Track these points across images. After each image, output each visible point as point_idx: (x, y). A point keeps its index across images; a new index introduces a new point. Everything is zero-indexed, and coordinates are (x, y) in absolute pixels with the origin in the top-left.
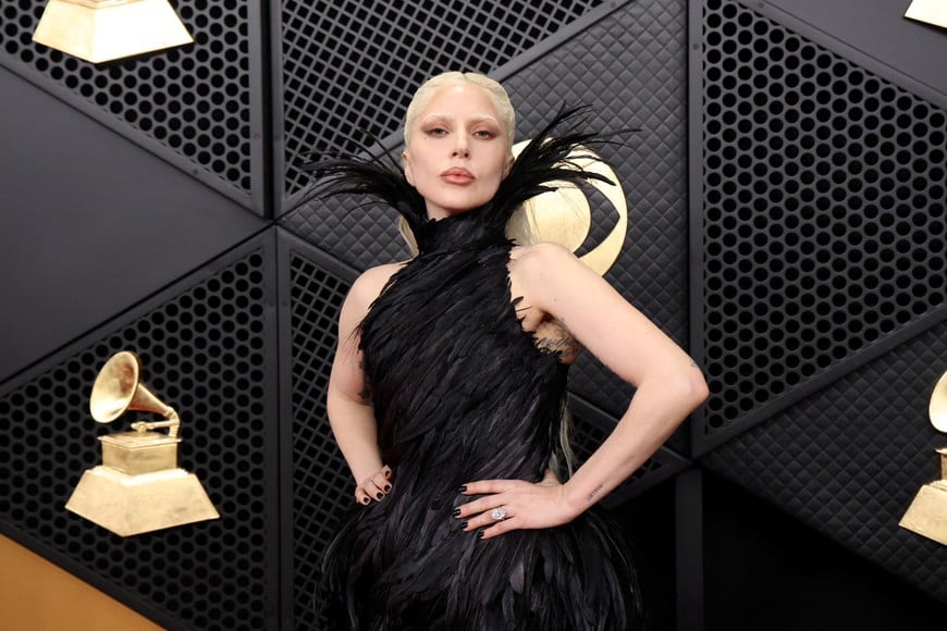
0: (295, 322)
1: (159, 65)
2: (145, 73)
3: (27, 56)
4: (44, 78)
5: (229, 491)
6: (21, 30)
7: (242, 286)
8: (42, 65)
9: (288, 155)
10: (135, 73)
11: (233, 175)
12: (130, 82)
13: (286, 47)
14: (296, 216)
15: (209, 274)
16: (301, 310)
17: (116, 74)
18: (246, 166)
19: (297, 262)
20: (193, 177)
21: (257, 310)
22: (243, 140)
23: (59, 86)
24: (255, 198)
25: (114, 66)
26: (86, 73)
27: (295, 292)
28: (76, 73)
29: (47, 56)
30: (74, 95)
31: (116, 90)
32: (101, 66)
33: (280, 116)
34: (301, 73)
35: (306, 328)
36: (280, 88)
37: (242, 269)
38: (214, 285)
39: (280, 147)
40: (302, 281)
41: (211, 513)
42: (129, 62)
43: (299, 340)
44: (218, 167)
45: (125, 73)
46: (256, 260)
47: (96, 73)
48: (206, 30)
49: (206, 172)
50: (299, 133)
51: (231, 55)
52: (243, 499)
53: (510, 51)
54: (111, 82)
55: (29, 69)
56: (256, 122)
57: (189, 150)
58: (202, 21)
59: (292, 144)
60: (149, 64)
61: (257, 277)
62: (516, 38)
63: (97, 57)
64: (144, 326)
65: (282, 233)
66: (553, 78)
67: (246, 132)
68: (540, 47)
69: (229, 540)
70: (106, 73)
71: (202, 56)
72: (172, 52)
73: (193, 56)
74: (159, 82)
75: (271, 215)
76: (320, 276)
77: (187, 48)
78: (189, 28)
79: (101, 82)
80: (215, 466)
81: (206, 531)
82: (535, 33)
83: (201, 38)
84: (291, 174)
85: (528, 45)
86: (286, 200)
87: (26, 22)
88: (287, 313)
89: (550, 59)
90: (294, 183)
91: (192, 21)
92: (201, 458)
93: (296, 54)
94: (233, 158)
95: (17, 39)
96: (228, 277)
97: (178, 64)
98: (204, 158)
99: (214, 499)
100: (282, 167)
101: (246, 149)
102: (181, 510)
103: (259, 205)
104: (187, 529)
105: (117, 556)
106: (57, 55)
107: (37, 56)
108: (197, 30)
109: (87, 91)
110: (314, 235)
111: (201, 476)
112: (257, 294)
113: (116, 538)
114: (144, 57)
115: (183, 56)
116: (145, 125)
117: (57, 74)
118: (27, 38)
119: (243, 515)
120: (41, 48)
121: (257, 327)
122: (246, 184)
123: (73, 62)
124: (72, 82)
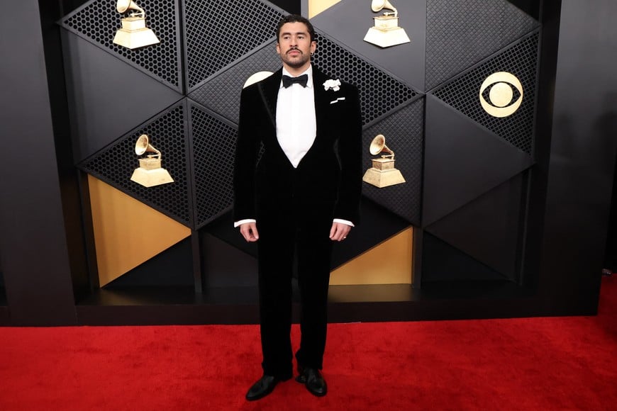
0: (193, 125)
1: (150, 49)
2: (146, 52)
3: (111, 47)
4: (117, 54)
5: (177, 174)
6: (109, 39)
7: (177, 115)
8: (116, 50)
9: (189, 76)
10: (143, 52)
11: (173, 82)
12: (142, 54)
13: (188, 44)
14: (192, 94)
15: (167, 111)
16: (195, 122)
17: (138, 52)
18: (177, 79)
19: (193, 108)
20: (161, 83)
21: (182, 122)
22: (176, 72)
23: (121, 56)
24: (180, 89)
25: (137, 50)
26: (129, 52)
27: (193, 117)
28: (126, 52)
29: (117, 47)
30: (125, 59)
31: (138, 57)
32: (133, 50)
33: (187, 65)
34: (193, 52)
35: (196, 127)
36: (186, 56)
37: (177, 110)
38: (169, 115)
39: (187, 74)
40: (195, 113)
41: (171, 180)
42: (141, 48)
43: (195, 130)
44: (169, 80)
45: (140, 52)
46: (181, 107)
47: (132, 52)
48: (164, 39)
49: (165, 81)
50: (192, 69)
51: (171, 46)
52: (181, 177)
53: (254, 46)
54: (136, 55)
55: (112, 51)
56: (179, 66)
57: (160, 75)
58: (162, 36)
59: (191, 73)
60: (147, 49)
61: (181, 112)
62: (256, 42)
63: (132, 47)
64: (149, 127)
65: (188, 99)
66: (266, 54)
67: (176, 69)
68: (263, 45)
69: (177, 188)
70: (135, 52)
71: (163, 46)
72: (154, 46)
73: (160, 47)
74: (150, 54)
75: (185, 93)
76: (200, 112)
77: (158, 44)
78: (159, 38)
79: (133, 55)
80: (172, 167)
81: (170, 186)
82: (261, 41)
83: (162, 41)
84: (191, 82)
85: (259, 44)
86: (189, 90)
87: (111, 37)
88: (191, 123)
89: (266, 49)
90: (192, 84)
91: (159, 36)
92: (168, 165)
93: (191, 46)
94: (173, 77)
95: (108, 42)
96: (173, 112)
97: (156, 49)
98: (164, 77)
99: (173, 177)
100: (188, 80)
101: (177, 74)
102: (164, 180)
103: (181, 91)
104: (165, 185)
105: (146, 193)
106: (120, 47)
107: (114, 47)
108: (161, 39)
109: (129, 57)
110: (198, 100)
111: (168, 170)
112: (182, 117)
113: (145, 188)
114: (146, 47)
115: (157, 46)
116: (147, 67)
117: (120, 52)
118: (111, 42)
119: (181, 181)
120: (116, 45)
121: (182, 127)
122: (177, 84)
123: (125, 49)
124: (125, 55)
